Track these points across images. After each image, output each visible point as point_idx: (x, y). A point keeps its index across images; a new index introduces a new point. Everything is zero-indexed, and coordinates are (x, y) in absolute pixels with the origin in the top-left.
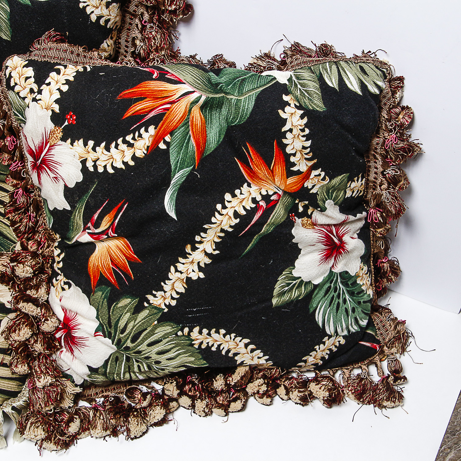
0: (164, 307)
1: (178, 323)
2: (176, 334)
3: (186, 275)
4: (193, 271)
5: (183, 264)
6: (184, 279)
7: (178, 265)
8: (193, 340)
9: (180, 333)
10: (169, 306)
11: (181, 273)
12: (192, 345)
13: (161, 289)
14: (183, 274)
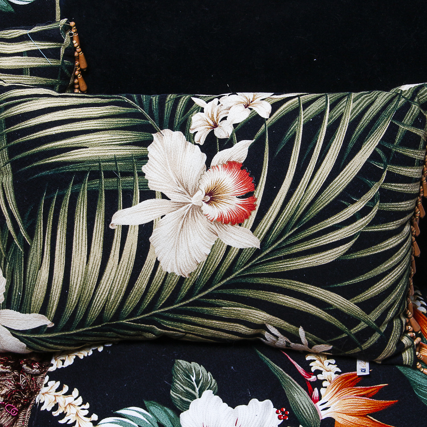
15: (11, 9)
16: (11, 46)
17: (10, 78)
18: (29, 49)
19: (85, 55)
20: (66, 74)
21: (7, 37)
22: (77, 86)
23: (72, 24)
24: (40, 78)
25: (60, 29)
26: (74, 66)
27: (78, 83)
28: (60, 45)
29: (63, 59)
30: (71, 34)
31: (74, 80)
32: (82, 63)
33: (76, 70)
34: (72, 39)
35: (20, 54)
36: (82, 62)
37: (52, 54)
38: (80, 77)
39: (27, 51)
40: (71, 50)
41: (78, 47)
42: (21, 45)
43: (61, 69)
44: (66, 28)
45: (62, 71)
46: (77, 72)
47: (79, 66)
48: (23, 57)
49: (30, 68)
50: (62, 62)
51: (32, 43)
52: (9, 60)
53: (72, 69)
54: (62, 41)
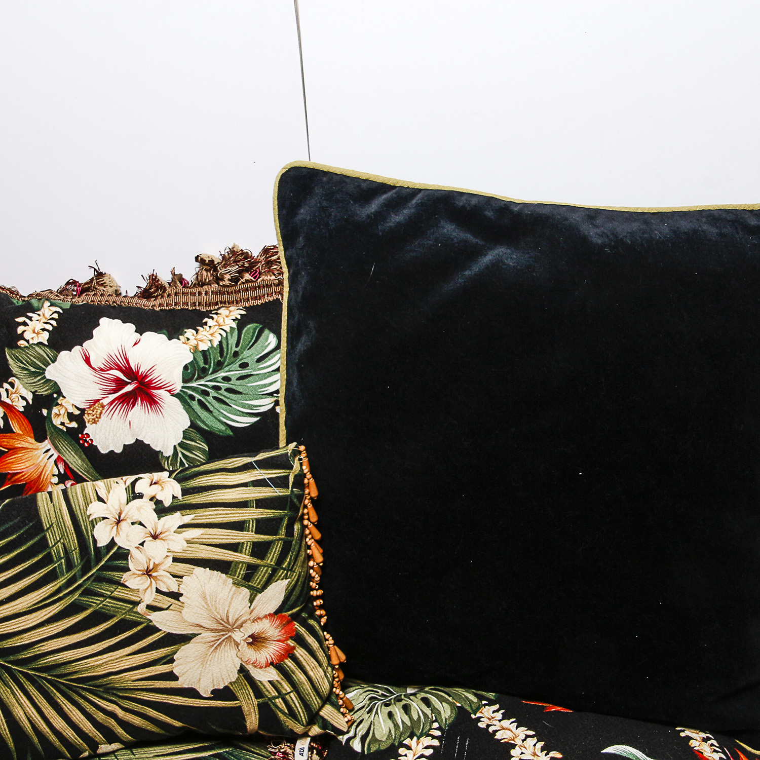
0: (478, 715)
1: (450, 726)
2: (436, 721)
3: (519, 745)
4: (522, 753)
5: (535, 745)
6: (514, 741)
7: (535, 740)
8: (418, 739)
9: (436, 725)
10: (478, 720)
11: (523, 741)
12: (411, 737)
13: (505, 717)
14: (522, 742)
15: (230, 432)
16: (234, 477)
17: (234, 512)
18: (255, 479)
19: (316, 481)
20: (295, 504)
21: (229, 466)
22: (306, 517)
23: (302, 448)
24: (266, 511)
25: (289, 455)
26: (303, 494)
27: (308, 514)
28: (288, 472)
29: (293, 487)
30: (300, 459)
31: (303, 510)
32: (312, 491)
33: (306, 499)
34: (301, 465)
35: (245, 485)
36: (312, 489)
37: (281, 482)
38: (310, 506)
39: (253, 482)
40: (300, 477)
41: (309, 473)
42: (246, 474)
43: (291, 499)
44: (296, 453)
45: (292, 501)
46: (307, 501)
47: (309, 494)
48: (248, 488)
49: (256, 500)
50: (291, 491)
51: (258, 472)
52: (233, 492)
53: (301, 498)
54: (291, 468)
